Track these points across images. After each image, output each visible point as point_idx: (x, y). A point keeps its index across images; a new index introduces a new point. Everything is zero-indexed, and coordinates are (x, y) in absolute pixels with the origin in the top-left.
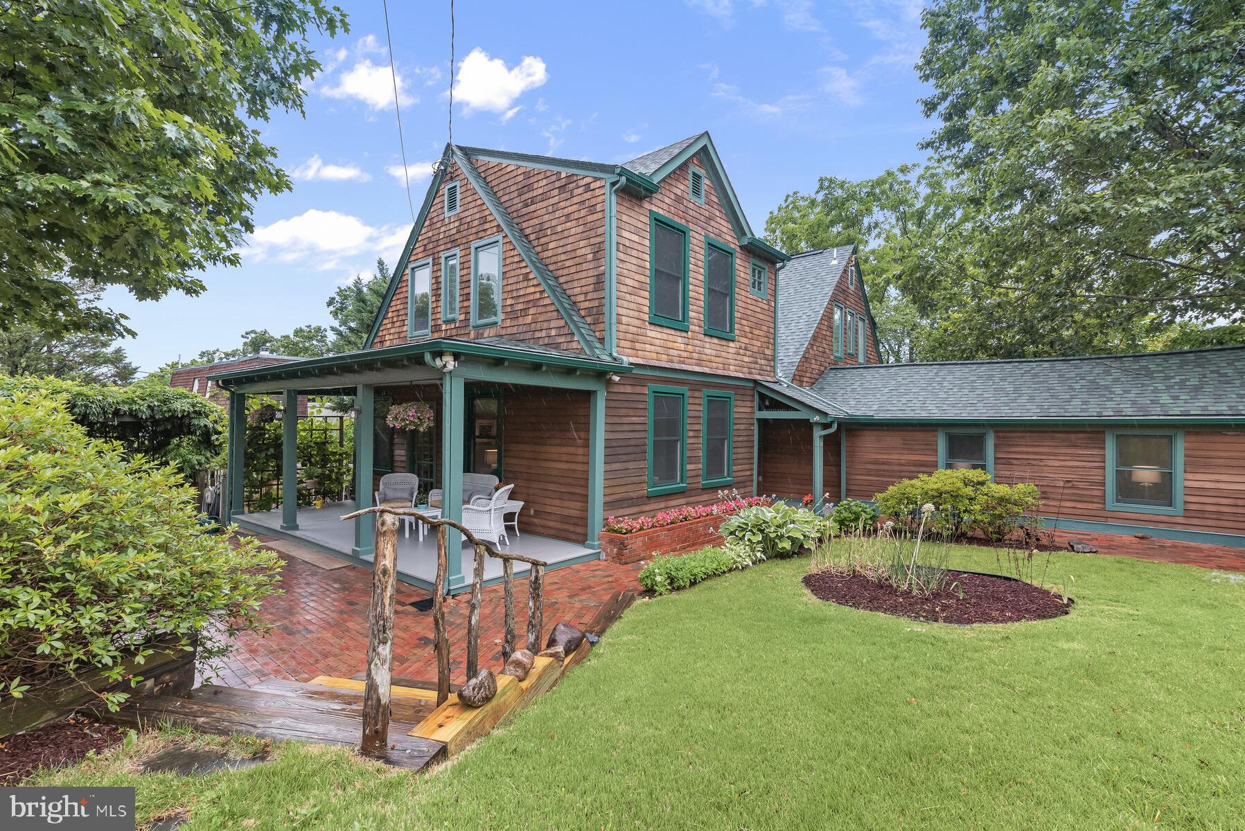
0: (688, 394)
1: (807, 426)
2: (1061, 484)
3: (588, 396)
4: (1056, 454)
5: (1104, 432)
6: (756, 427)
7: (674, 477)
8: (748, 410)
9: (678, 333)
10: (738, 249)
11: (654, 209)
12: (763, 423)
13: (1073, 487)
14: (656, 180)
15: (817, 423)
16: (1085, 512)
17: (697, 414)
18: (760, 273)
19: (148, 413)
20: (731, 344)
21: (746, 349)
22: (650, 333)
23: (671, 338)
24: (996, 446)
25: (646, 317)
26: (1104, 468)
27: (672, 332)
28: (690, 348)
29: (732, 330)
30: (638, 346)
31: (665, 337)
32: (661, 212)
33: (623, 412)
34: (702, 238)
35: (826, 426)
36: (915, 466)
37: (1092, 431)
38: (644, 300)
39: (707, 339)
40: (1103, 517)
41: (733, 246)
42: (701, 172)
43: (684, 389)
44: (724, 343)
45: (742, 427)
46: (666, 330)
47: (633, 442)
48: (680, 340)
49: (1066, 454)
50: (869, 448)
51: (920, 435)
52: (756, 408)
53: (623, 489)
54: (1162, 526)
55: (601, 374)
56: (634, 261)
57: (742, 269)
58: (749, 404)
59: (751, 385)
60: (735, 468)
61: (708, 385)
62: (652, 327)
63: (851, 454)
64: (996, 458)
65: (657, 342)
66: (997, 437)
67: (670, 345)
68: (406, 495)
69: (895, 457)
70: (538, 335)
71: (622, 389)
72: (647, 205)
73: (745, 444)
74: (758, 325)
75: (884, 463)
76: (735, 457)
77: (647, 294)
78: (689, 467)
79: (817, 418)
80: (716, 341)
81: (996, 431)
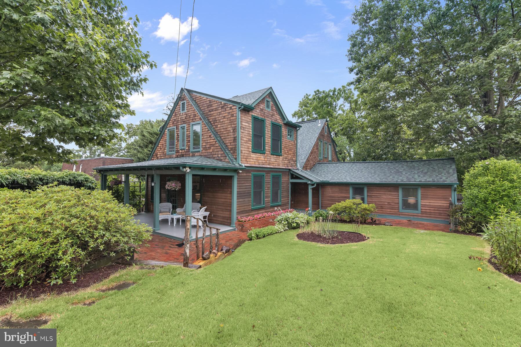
0: (265, 175)
1: (306, 185)
2: (387, 204)
3: (231, 177)
4: (385, 194)
5: (398, 187)
6: (290, 185)
7: (260, 203)
8: (287, 179)
9: (262, 155)
10: (283, 124)
11: (253, 114)
12: (292, 184)
13: (390, 205)
14: (253, 106)
15: (310, 184)
16: (394, 213)
17: (269, 181)
18: (291, 132)
19: (69, 181)
20: (281, 157)
21: (286, 158)
22: (252, 155)
23: (259, 156)
24: (367, 191)
25: (251, 150)
26: (399, 198)
27: (260, 154)
28: (266, 159)
29: (281, 152)
30: (248, 160)
31: (257, 156)
32: (256, 115)
33: (243, 182)
34: (270, 122)
35: (313, 185)
36: (343, 198)
37: (394, 187)
38: (250, 145)
39: (272, 156)
40: (399, 214)
41: (281, 124)
42: (269, 100)
43: (264, 173)
44: (278, 157)
45: (285, 185)
46: (257, 154)
47: (246, 192)
48: (262, 157)
49: (388, 194)
50: (329, 192)
51: (344, 188)
52: (290, 178)
53: (243, 207)
54: (415, 217)
55: (236, 170)
56: (246, 132)
57: (284, 131)
58: (287, 177)
59: (288, 170)
60: (282, 199)
61: (273, 171)
62: (253, 153)
63: (323, 194)
64: (368, 195)
65: (255, 158)
66: (368, 188)
67: (259, 159)
68: (168, 210)
69: (336, 195)
70: (214, 156)
71: (243, 175)
72: (251, 113)
73: (286, 191)
74: (290, 150)
75: (333, 197)
76: (282, 195)
77: (251, 143)
78: (266, 199)
79: (309, 182)
80: (275, 156)
81: (367, 187)
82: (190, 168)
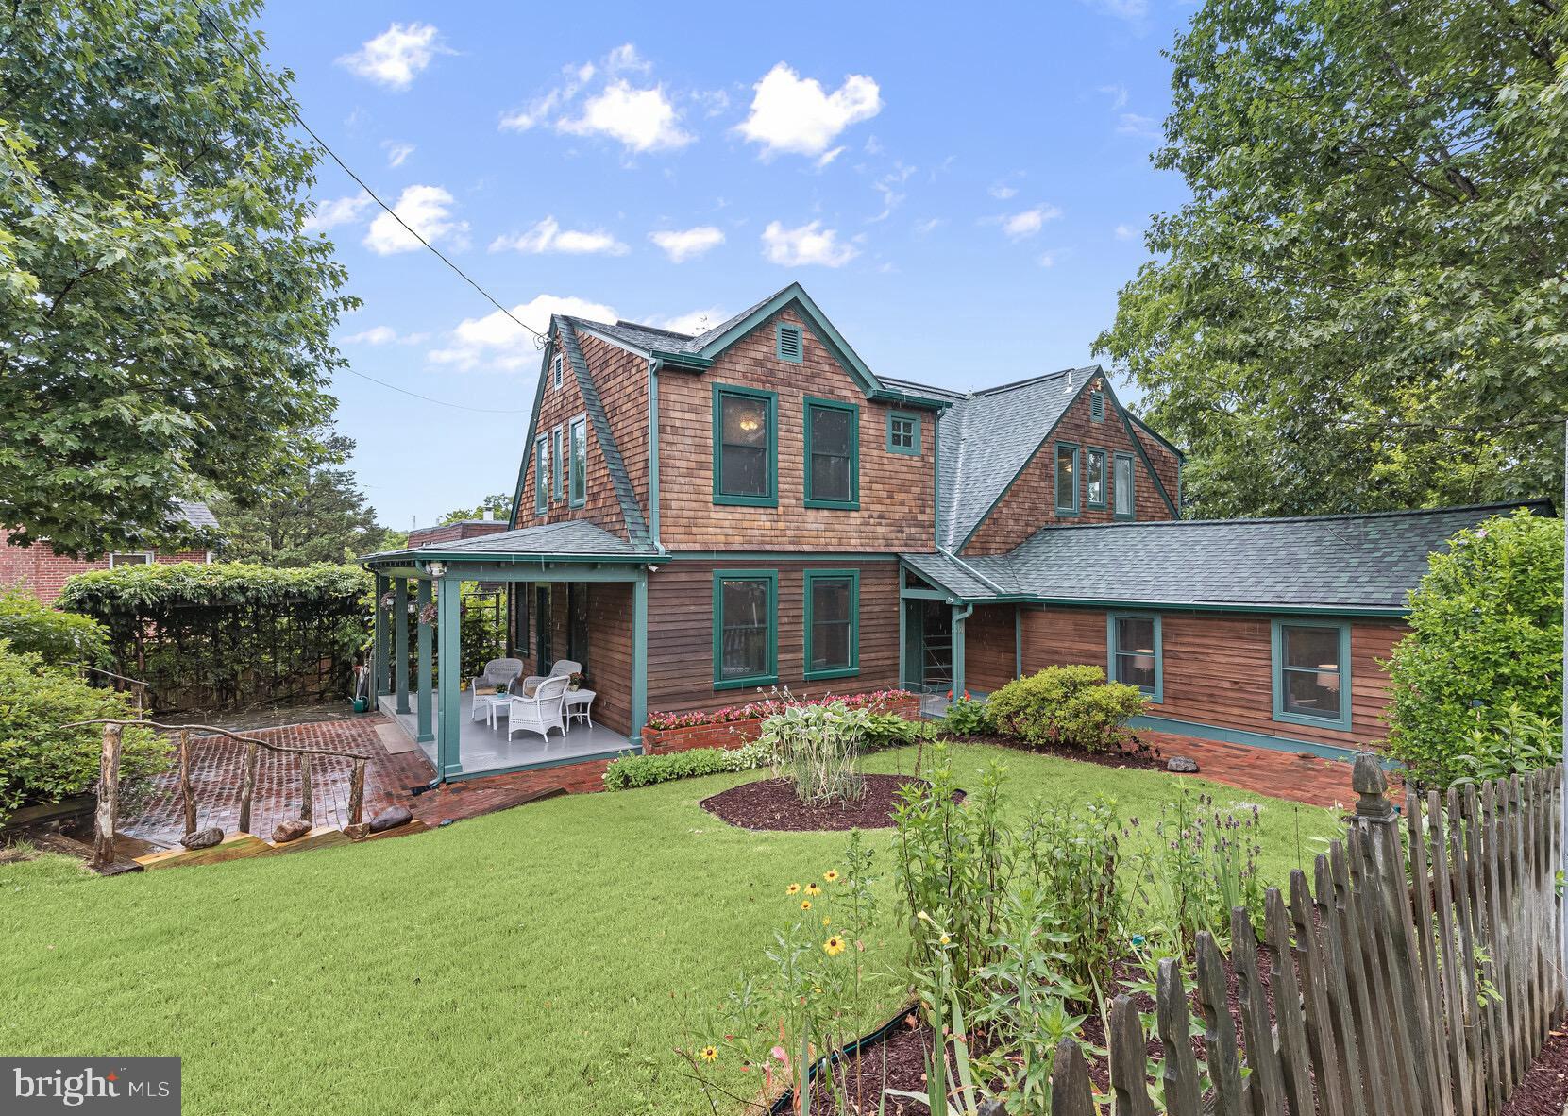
0: (777, 576)
2: (1227, 685)
3: (629, 588)
4: (1223, 648)
5: (1269, 622)
6: (902, 609)
7: (761, 667)
8: (889, 588)
9: (761, 511)
10: (866, 404)
11: (719, 380)
13: (1241, 690)
14: (707, 356)
15: (953, 606)
16: (1253, 722)
17: (797, 597)
18: (908, 427)
20: (854, 514)
21: (880, 517)
22: (713, 515)
23: (748, 517)
24: (1164, 635)
25: (710, 498)
26: (1269, 667)
27: (752, 510)
28: (781, 525)
29: (855, 497)
30: (695, 530)
31: (738, 516)
32: (730, 382)
33: (674, 601)
34: (801, 400)
36: (1086, 657)
37: (1252, 619)
38: (707, 481)
39: (810, 512)
40: (1268, 728)
41: (853, 401)
42: (797, 326)
43: (774, 571)
44: (840, 514)
45: (877, 609)
46: (739, 509)
47: (692, 632)
48: (763, 517)
49: (1231, 648)
50: (1046, 631)
51: (1089, 619)
52: (902, 585)
53: (678, 682)
54: (1330, 744)
55: (636, 565)
56: (689, 441)
57: (871, 425)
58: (889, 581)
59: (893, 559)
60: (863, 657)
61: (816, 564)
62: (718, 508)
63: (1026, 641)
64: (1164, 651)
65: (727, 524)
66: (1164, 625)
67: (745, 524)
69: (1067, 645)
71: (662, 579)
72: (707, 379)
73: (883, 629)
74: (904, 487)
75: (1057, 652)
76: (862, 644)
77: (710, 474)
78: (781, 657)
79: (950, 599)
80: (826, 513)
81: (1164, 617)
82: (444, 563)
